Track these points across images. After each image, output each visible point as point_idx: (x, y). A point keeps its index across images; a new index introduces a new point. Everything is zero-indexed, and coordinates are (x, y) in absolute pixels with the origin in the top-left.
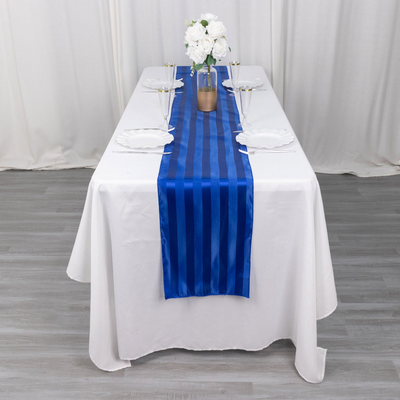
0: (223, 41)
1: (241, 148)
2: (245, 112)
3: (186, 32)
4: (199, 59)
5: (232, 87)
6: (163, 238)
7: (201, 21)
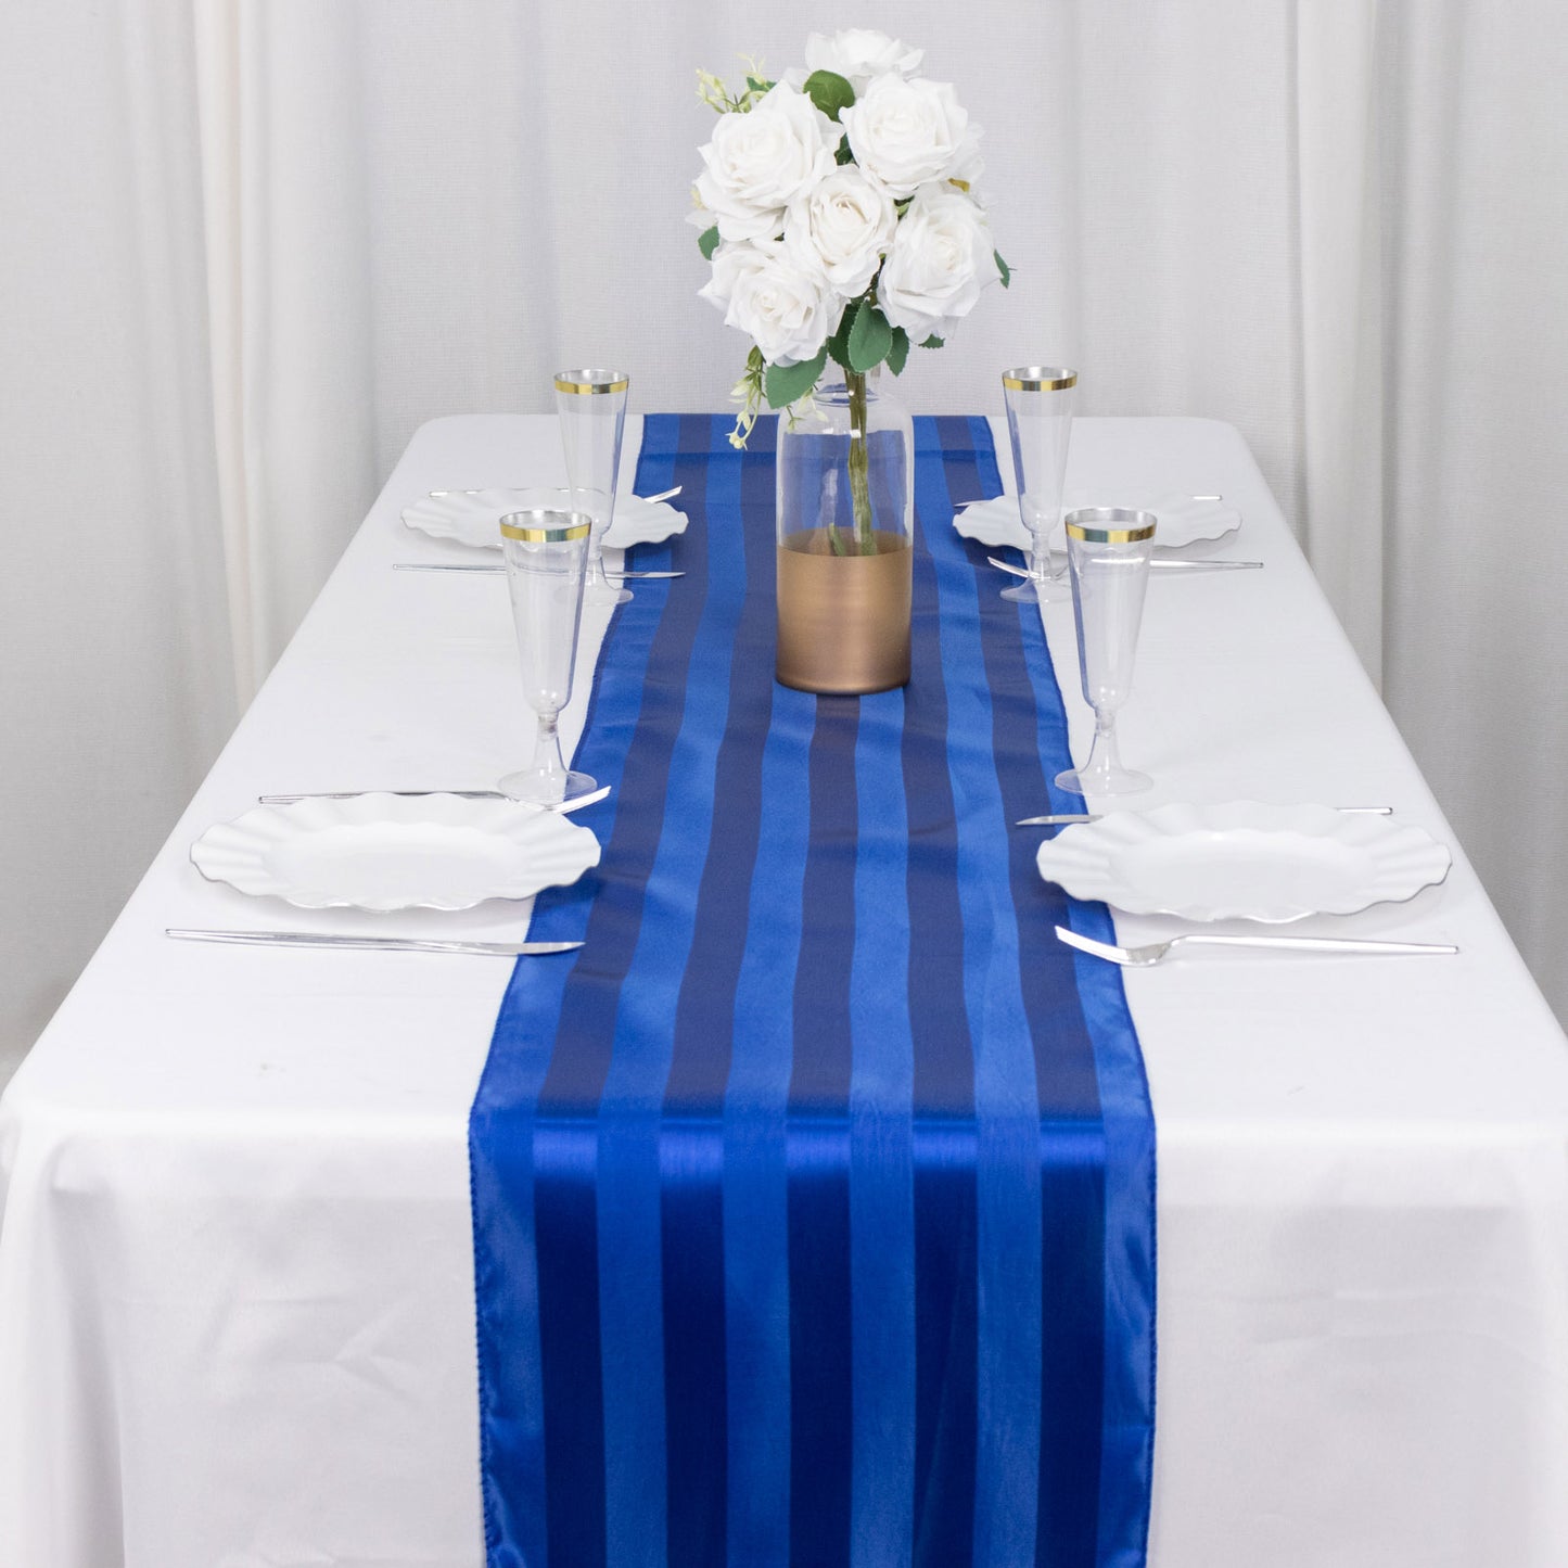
0: (959, 211)
1: (1073, 922)
2: (1103, 690)
3: (705, 151)
4: (788, 330)
5: (1022, 541)
6: (500, 1548)
7: (805, 79)
